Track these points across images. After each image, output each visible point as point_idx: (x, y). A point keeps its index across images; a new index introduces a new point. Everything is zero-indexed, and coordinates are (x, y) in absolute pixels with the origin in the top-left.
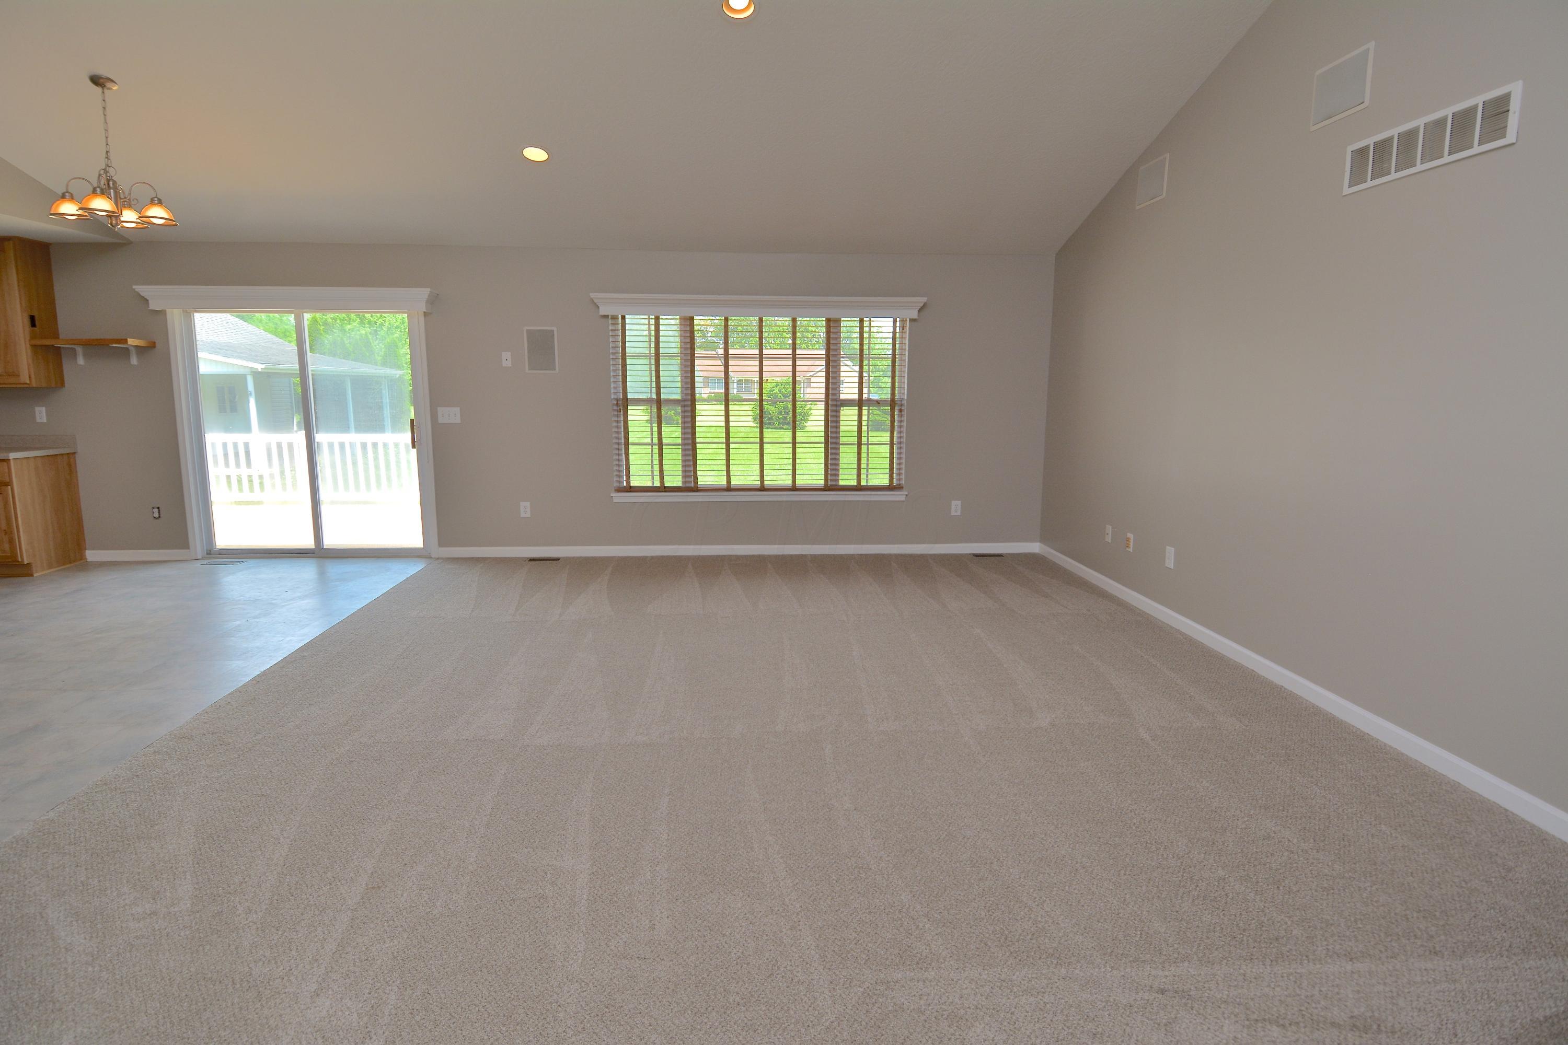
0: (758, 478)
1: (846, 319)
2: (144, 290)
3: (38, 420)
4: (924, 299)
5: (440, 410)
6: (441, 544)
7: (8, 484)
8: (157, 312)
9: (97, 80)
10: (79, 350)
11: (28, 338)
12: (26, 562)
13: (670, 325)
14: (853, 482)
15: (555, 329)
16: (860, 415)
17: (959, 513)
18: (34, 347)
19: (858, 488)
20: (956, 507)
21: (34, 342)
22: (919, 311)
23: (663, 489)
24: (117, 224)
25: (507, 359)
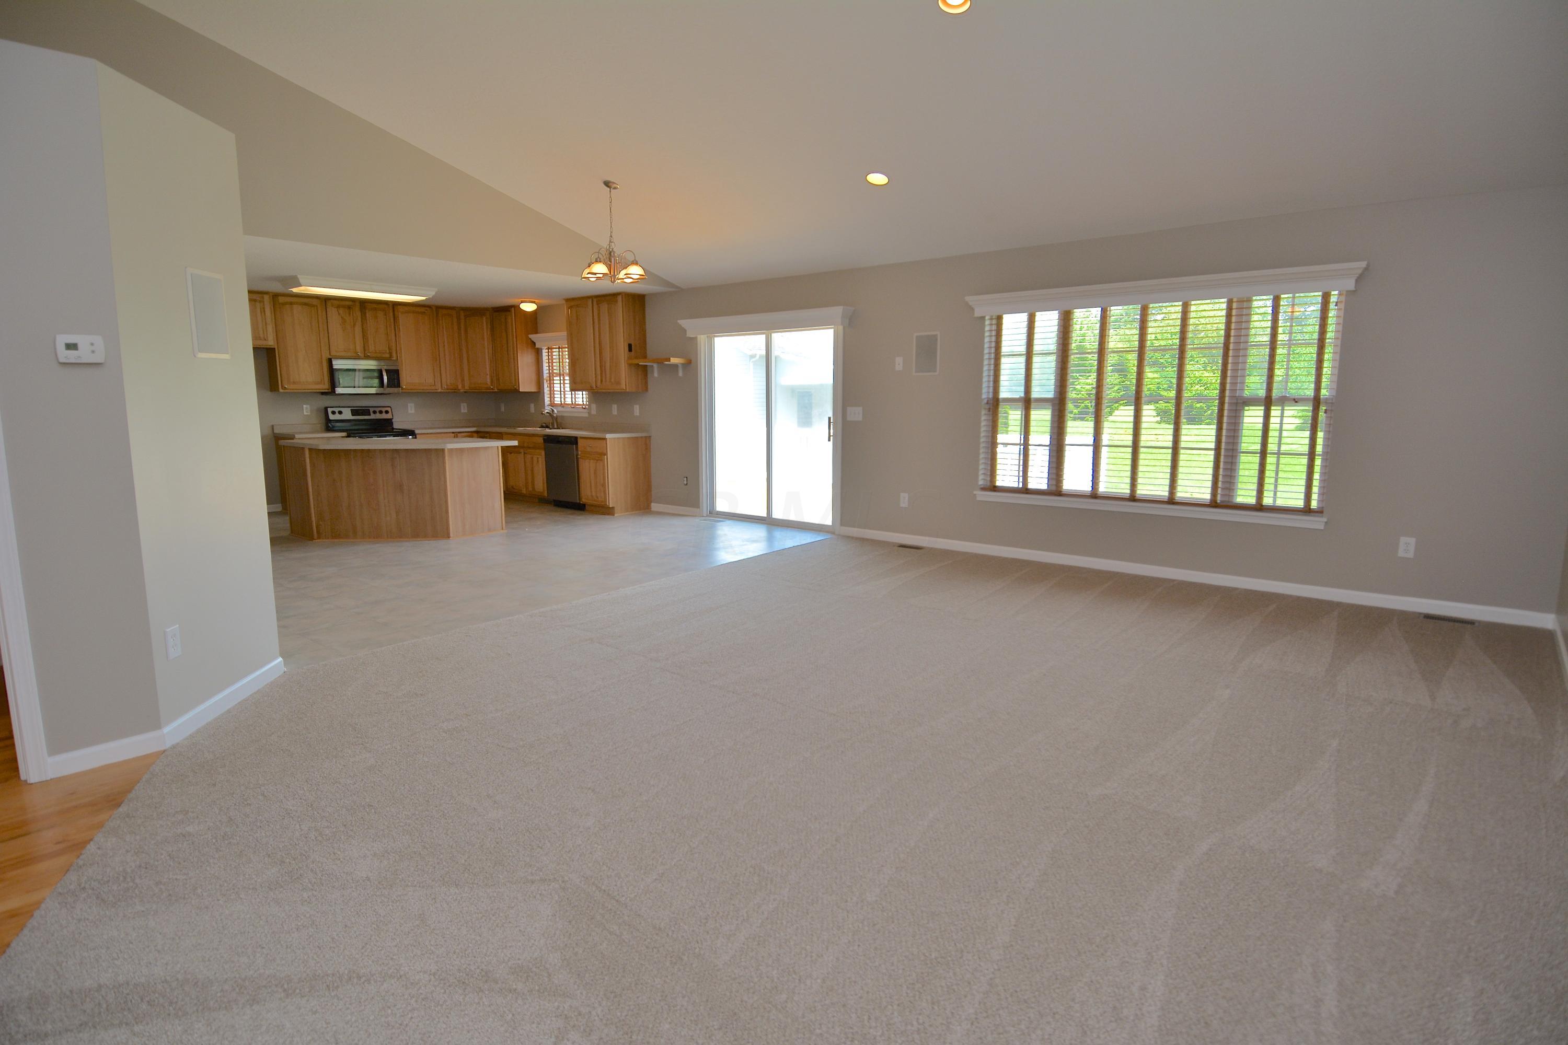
0: (1128, 486)
1: (1258, 298)
2: (684, 323)
3: (635, 414)
4: (1363, 264)
5: (849, 409)
6: (842, 524)
7: (606, 454)
8: (691, 338)
9: (607, 184)
10: (655, 365)
11: (626, 358)
12: (611, 506)
13: (1048, 321)
14: (1252, 501)
15: (938, 333)
16: (1267, 417)
17: (1411, 555)
18: (630, 365)
19: (1259, 507)
20: (1407, 547)
21: (630, 362)
22: (1357, 281)
23: (1025, 490)
24: (615, 281)
25: (899, 363)
